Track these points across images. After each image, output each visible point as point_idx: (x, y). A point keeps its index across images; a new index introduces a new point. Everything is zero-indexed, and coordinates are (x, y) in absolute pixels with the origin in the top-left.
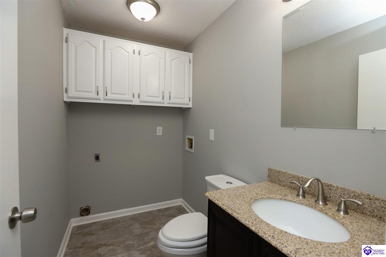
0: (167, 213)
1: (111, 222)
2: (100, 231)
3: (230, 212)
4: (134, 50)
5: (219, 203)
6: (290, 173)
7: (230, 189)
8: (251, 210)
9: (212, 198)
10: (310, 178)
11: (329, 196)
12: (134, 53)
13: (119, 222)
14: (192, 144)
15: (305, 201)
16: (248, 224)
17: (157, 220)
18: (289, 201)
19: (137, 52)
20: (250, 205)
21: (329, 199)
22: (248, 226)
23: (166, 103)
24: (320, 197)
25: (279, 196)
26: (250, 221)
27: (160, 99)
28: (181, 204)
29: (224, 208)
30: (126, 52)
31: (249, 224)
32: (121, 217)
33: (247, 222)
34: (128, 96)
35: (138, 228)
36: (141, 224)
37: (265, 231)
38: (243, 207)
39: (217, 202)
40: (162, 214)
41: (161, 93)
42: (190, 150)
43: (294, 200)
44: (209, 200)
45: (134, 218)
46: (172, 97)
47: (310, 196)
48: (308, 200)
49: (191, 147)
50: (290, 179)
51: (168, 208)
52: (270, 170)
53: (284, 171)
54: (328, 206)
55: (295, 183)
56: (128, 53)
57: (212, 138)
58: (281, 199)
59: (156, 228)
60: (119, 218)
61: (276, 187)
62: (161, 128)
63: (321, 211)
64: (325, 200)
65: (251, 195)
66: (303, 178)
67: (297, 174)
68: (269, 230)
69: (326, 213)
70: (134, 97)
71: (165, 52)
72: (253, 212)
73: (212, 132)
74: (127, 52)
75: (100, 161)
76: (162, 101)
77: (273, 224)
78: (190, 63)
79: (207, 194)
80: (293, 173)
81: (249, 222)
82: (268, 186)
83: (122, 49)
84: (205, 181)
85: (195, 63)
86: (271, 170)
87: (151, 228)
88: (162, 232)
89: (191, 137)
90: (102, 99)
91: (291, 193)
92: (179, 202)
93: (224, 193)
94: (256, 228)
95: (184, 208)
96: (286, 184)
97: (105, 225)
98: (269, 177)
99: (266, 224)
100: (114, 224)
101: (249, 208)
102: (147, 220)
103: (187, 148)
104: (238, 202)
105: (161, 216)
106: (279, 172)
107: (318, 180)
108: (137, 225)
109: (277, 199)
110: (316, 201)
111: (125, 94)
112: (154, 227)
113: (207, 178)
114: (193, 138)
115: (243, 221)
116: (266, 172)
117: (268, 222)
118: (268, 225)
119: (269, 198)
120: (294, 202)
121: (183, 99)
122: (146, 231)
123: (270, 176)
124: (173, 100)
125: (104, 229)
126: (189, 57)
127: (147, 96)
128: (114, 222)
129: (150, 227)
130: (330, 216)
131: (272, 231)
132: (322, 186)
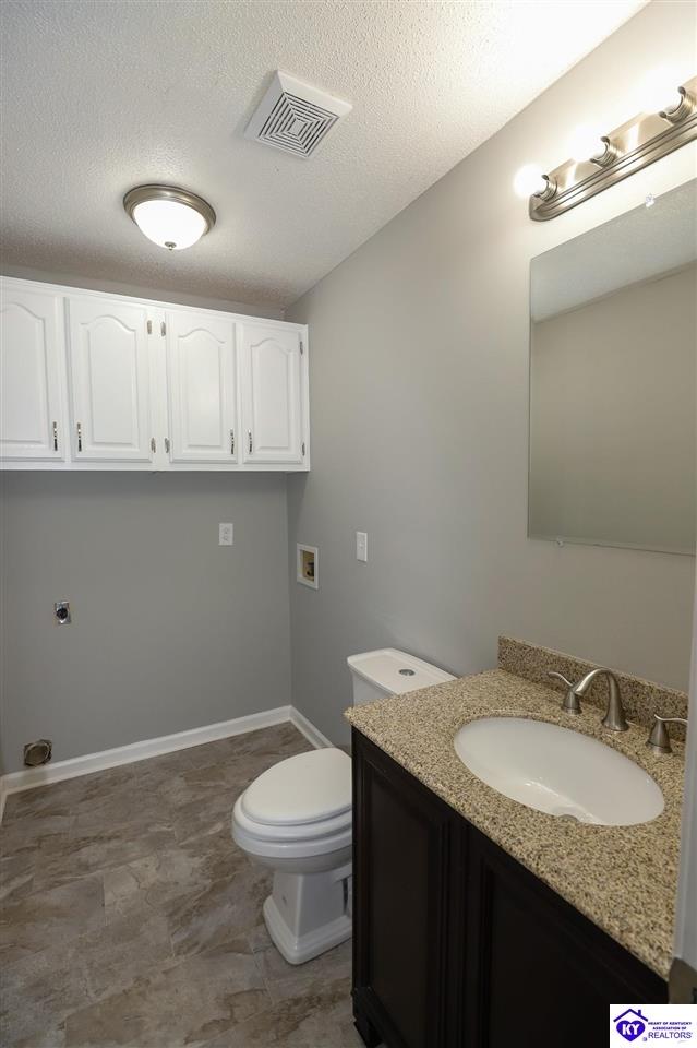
0: (254, 746)
1: (109, 777)
2: (84, 803)
3: (401, 759)
4: (149, 324)
5: (377, 737)
6: (549, 650)
7: (404, 696)
8: (451, 754)
9: (360, 725)
10: (592, 664)
11: (633, 708)
12: (149, 331)
13: (130, 776)
14: (312, 565)
15: (580, 720)
16: (441, 791)
17: (230, 765)
18: (543, 720)
19: (156, 329)
20: (450, 738)
21: (634, 715)
22: (440, 795)
23: (240, 461)
24: (613, 712)
25: (520, 712)
26: (447, 782)
27: (225, 453)
28: (288, 719)
29: (389, 749)
30: (125, 330)
31: (444, 789)
32: (135, 763)
33: (440, 785)
34: (137, 450)
35: (179, 791)
36: (186, 779)
37: (478, 807)
38: (433, 748)
39: (372, 735)
40: (241, 748)
41: (228, 437)
42: (307, 582)
43: (555, 720)
44: (353, 728)
45: (170, 765)
46: (256, 446)
47: (593, 708)
48: (587, 718)
49: (311, 574)
50: (549, 666)
51: (255, 732)
52: (502, 642)
53: (535, 646)
54: (629, 732)
55: (558, 678)
56: (133, 330)
57: (363, 553)
58: (526, 717)
59: (228, 786)
60: (130, 765)
61: (517, 685)
62: (230, 526)
63: (613, 745)
64: (625, 718)
65: (455, 710)
66: (577, 664)
67: (564, 655)
68: (486, 803)
69: (622, 751)
70: (153, 448)
71: (234, 325)
72: (457, 757)
73: (362, 539)
74: (128, 329)
75: (69, 621)
76: (232, 458)
77: (498, 786)
78: (302, 352)
79: (349, 714)
80: (557, 653)
81: (444, 785)
82: (496, 684)
83: (116, 322)
84: (347, 667)
85: (314, 352)
86: (504, 641)
87: (215, 787)
88: (242, 804)
89: (309, 549)
90: (68, 458)
91: (550, 701)
92: (284, 715)
93: (390, 709)
94: (458, 799)
95: (297, 730)
96: (539, 677)
97: (94, 787)
98: (500, 658)
99: (482, 787)
100: (115, 784)
101: (446, 748)
102: (204, 766)
103: (300, 576)
104: (423, 732)
105: (239, 754)
106: (523, 648)
107: (607, 674)
108: (178, 782)
109: (517, 717)
110: (603, 722)
111: (130, 444)
112: (222, 783)
113: (351, 660)
114: (315, 551)
115: (431, 783)
116: (495, 648)
117: (488, 782)
118: (485, 789)
119: (497, 716)
120: (554, 723)
121: (286, 448)
122: (200, 797)
123: (504, 656)
124: (259, 454)
125: (92, 797)
126: (300, 335)
127: (190, 446)
128: (117, 777)
129: (211, 784)
130: (631, 758)
131: (493, 806)
132: (617, 685)
